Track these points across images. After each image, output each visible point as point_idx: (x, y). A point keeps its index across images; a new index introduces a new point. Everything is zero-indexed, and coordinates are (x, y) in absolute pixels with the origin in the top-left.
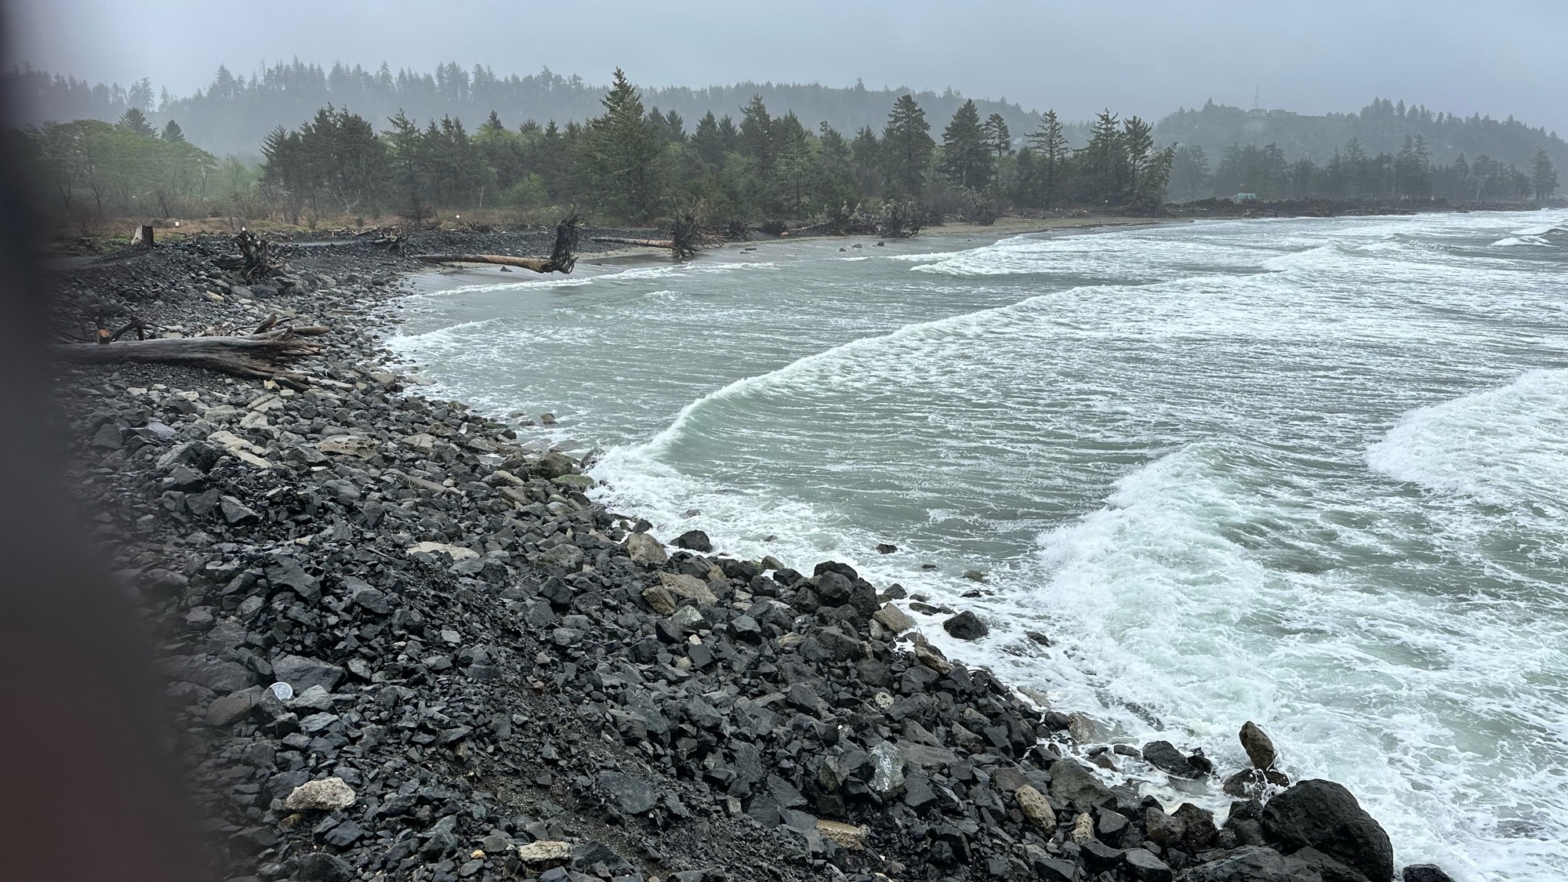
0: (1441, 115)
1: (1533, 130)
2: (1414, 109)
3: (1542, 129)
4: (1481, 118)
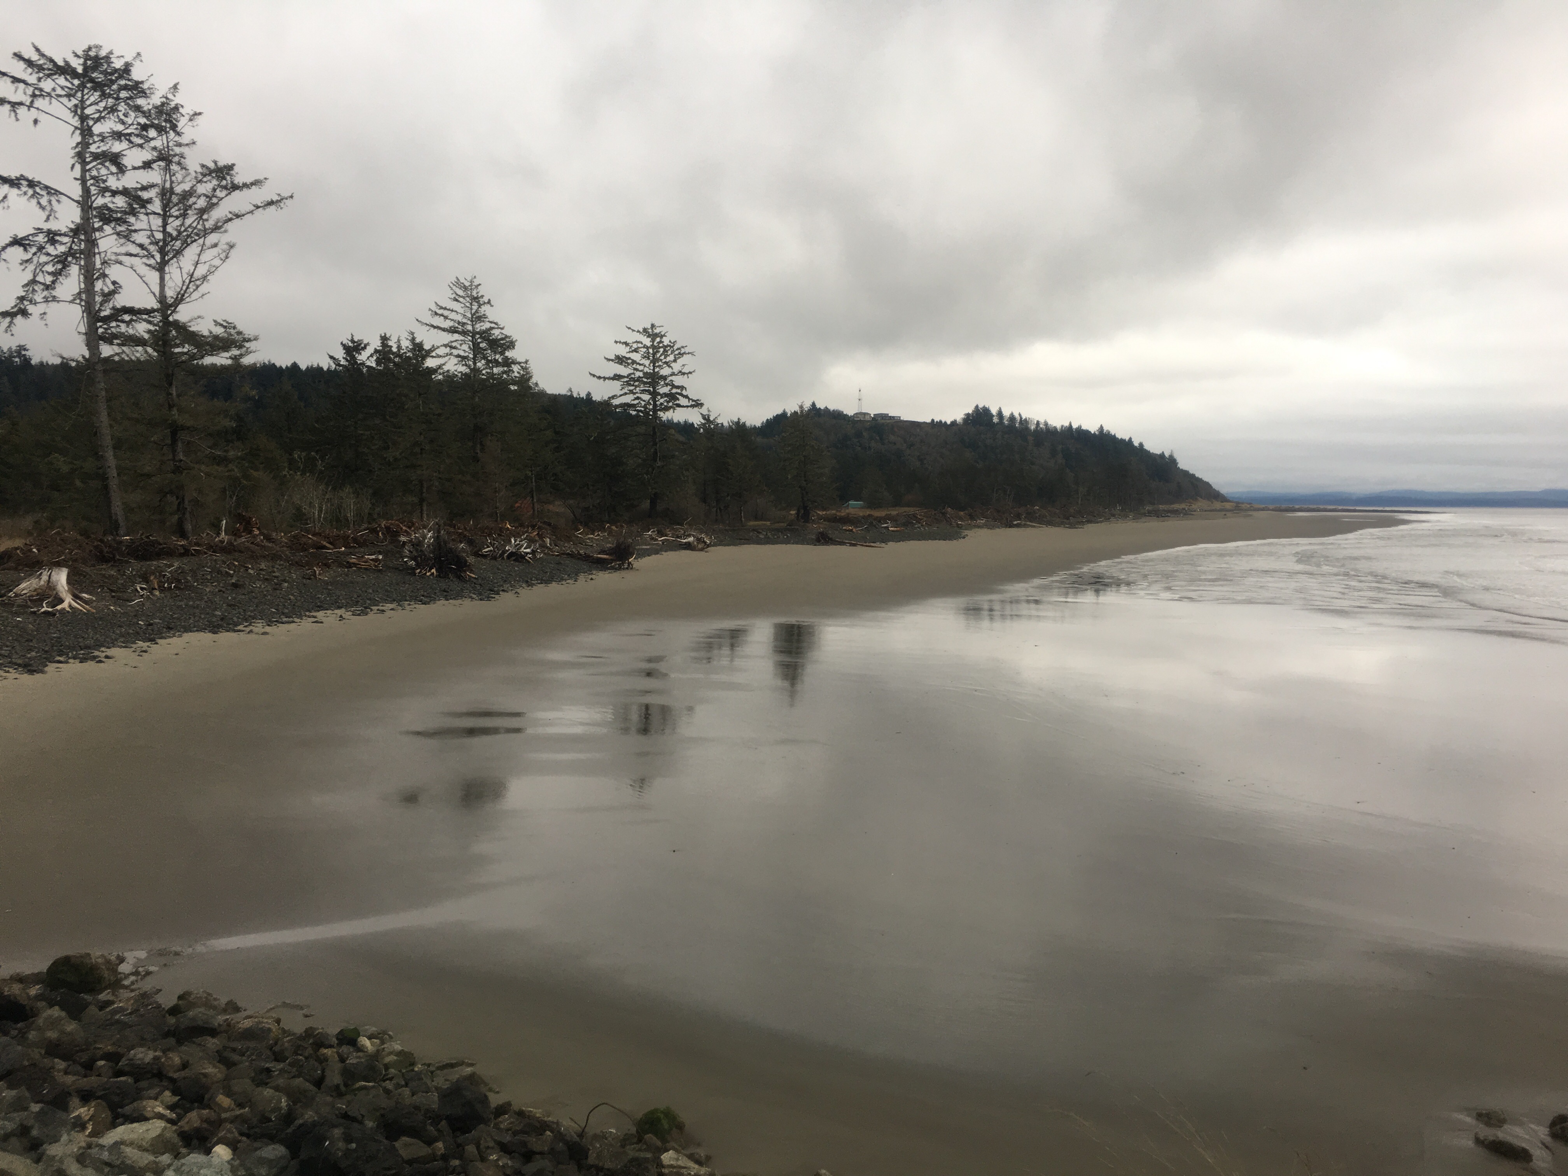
0: (1038, 422)
1: (1122, 441)
2: (1012, 418)
3: (1130, 439)
4: (1075, 426)
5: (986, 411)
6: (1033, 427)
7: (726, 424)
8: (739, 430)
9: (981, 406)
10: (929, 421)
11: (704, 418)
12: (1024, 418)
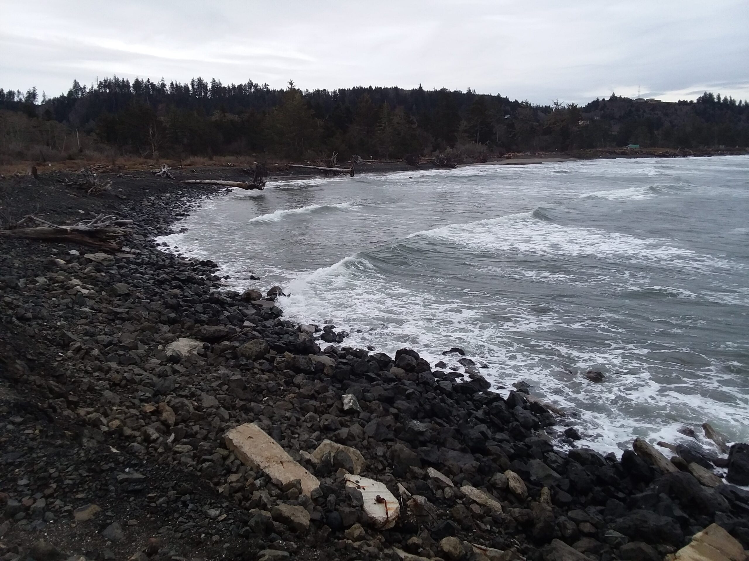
0: (741, 101)
2: (726, 99)
5: (711, 95)
6: (737, 104)
7: (566, 107)
8: (573, 109)
9: (708, 93)
10: (677, 102)
11: (555, 104)
12: (732, 99)
